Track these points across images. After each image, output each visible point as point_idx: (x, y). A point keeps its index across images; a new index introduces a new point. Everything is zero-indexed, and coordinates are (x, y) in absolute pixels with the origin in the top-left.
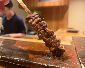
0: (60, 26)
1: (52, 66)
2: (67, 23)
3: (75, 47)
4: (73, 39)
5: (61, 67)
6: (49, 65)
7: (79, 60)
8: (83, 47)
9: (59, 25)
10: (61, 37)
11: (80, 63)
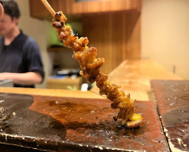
0: (124, 56)
1: (113, 149)
2: (139, 48)
3: (157, 106)
4: (152, 87)
5: (130, 151)
6: (108, 148)
7: (165, 133)
8: (172, 104)
9: (121, 52)
10: (127, 81)
11: (167, 139)
